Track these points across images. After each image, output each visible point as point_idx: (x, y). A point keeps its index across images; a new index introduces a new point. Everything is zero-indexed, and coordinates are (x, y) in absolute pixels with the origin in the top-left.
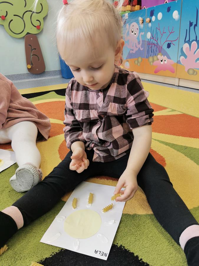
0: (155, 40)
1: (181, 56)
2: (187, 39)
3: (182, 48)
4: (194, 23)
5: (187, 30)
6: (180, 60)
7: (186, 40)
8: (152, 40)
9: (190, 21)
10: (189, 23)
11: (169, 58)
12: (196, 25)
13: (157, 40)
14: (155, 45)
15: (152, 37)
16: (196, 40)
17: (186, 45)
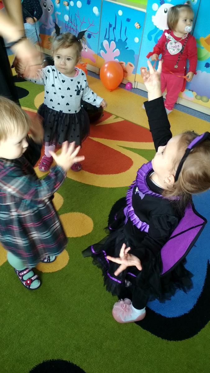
0: (74, 26)
1: (100, 50)
3: (103, 43)
4: (113, 26)
5: (107, 29)
6: (100, 53)
7: (106, 37)
8: (70, 24)
9: (110, 23)
10: (108, 24)
11: (89, 47)
12: (114, 28)
13: (77, 26)
14: (74, 30)
15: (70, 21)
16: (115, 41)
17: (106, 42)
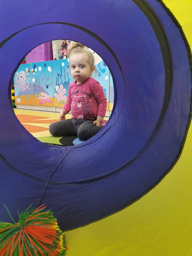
0: (38, 83)
1: (55, 93)
2: (57, 83)
3: (55, 88)
5: (57, 78)
6: (54, 96)
8: (36, 83)
10: (57, 74)
11: (48, 94)
12: (61, 76)
13: (40, 83)
14: (38, 86)
16: (62, 84)
17: (57, 87)
